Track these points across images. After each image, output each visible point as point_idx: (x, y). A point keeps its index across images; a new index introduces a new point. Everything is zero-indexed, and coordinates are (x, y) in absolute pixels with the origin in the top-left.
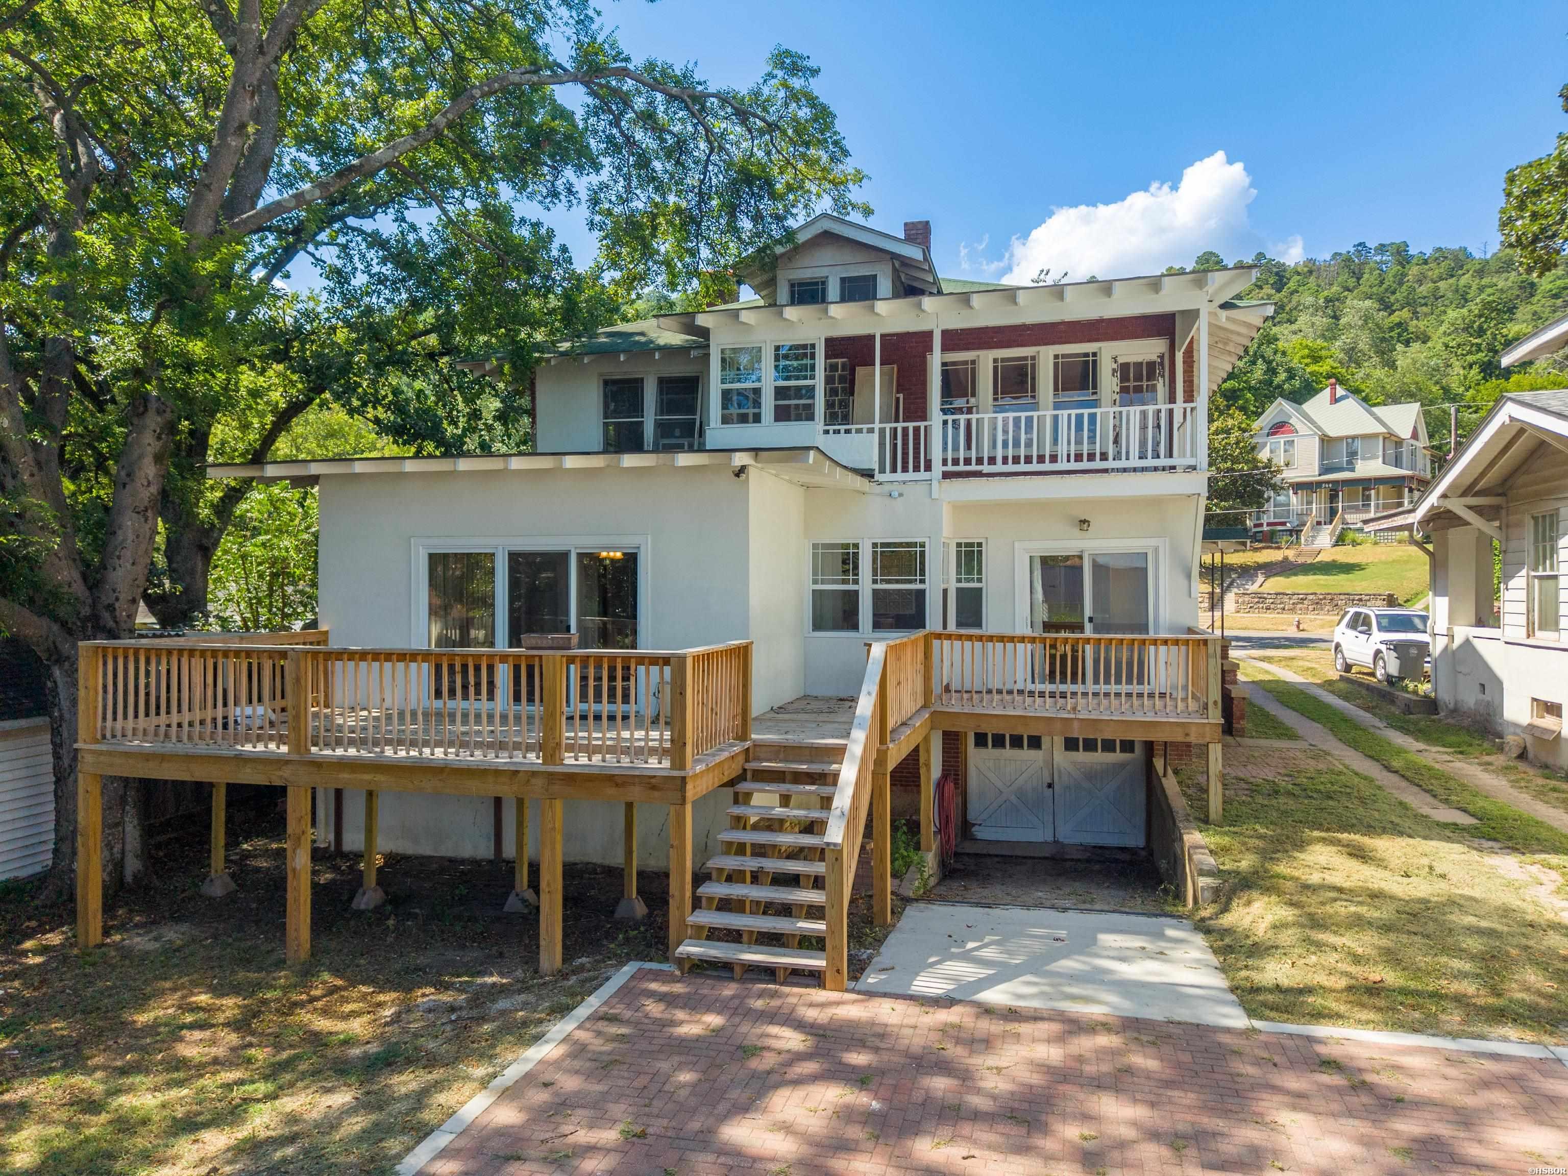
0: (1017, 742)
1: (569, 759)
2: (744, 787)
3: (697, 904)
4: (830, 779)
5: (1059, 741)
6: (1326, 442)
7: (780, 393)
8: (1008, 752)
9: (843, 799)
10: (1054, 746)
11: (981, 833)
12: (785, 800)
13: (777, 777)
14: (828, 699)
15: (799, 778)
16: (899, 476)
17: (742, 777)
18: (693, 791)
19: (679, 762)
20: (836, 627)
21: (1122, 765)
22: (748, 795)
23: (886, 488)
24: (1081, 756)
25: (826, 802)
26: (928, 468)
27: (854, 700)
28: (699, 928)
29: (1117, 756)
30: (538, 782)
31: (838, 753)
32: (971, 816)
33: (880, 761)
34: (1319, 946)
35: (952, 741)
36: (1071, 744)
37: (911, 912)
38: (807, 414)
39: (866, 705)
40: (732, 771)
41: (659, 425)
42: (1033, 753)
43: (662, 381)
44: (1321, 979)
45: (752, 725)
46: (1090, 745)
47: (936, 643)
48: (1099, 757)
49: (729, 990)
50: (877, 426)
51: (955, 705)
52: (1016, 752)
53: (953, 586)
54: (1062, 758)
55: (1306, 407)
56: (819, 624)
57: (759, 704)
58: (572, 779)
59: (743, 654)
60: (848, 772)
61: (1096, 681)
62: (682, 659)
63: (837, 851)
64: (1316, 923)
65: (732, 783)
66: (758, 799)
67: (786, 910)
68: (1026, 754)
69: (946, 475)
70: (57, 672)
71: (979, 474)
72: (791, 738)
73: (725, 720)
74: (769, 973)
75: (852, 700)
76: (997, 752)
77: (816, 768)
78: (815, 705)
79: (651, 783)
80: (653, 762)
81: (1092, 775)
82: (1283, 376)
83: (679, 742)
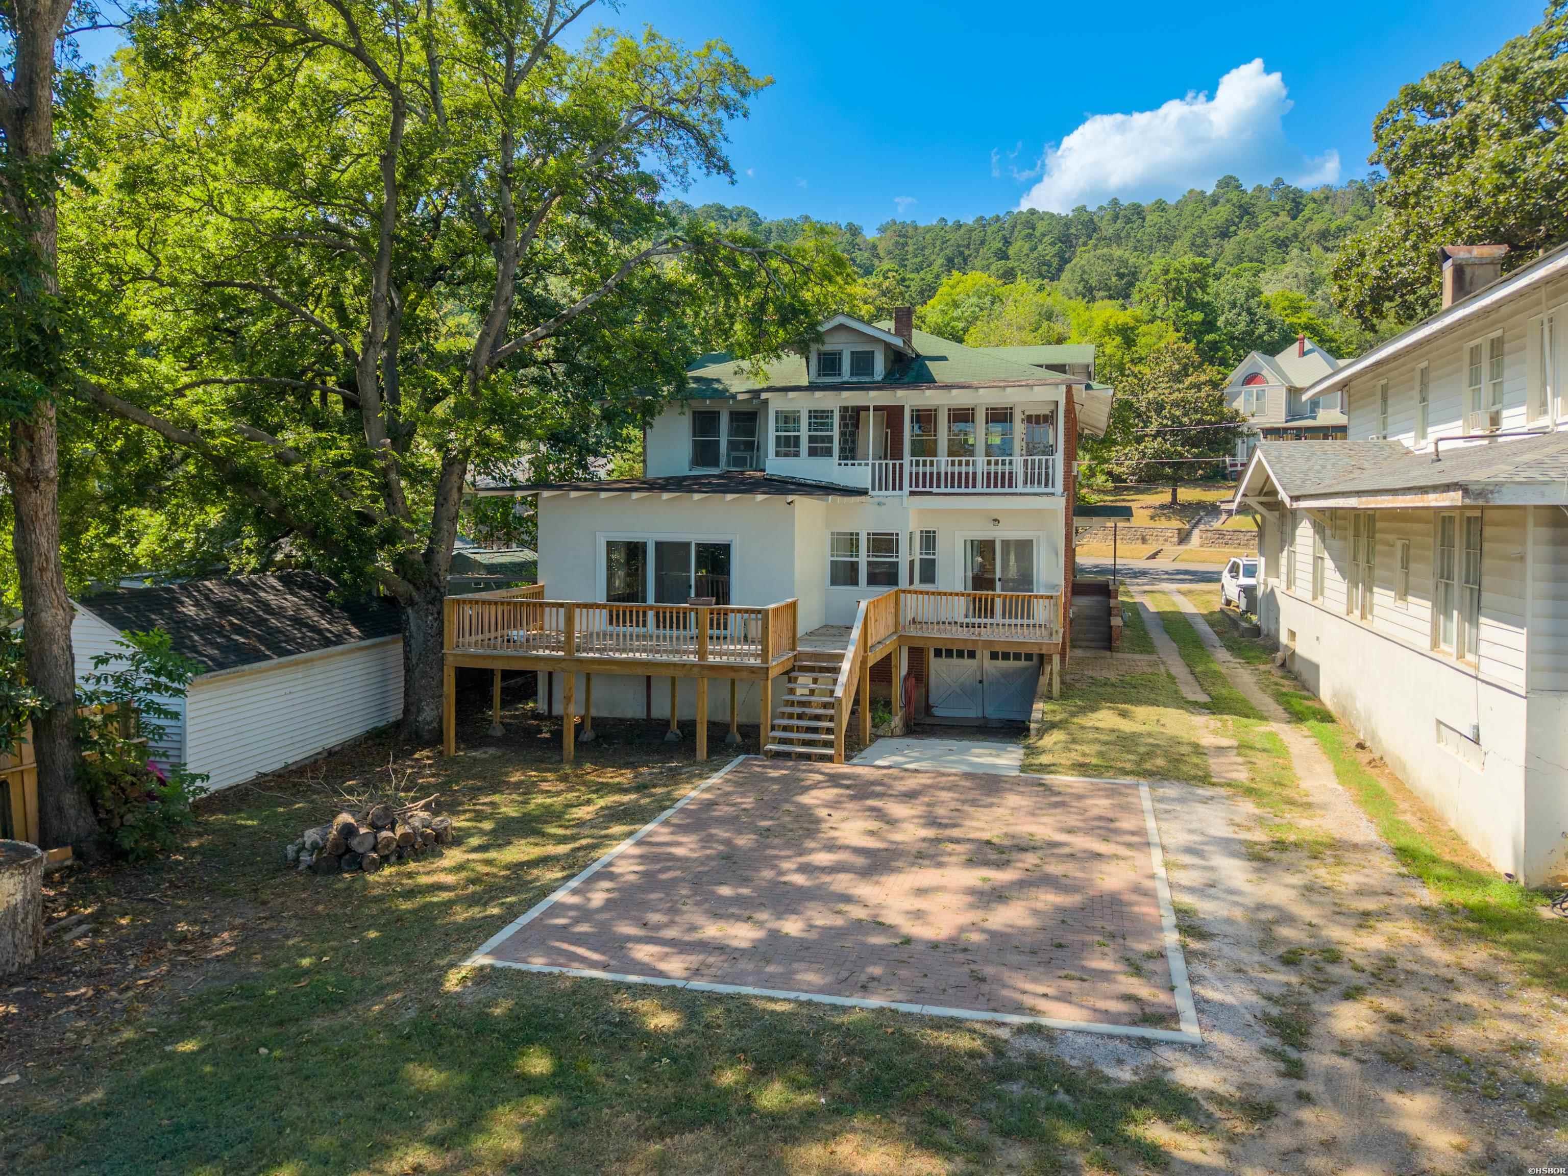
0: (960, 654)
1: (711, 658)
2: (793, 674)
3: (773, 728)
4: (836, 670)
5: (987, 654)
6: (1294, 392)
7: (812, 439)
8: (955, 661)
9: (843, 678)
10: (984, 655)
11: (937, 712)
12: (815, 681)
13: (811, 669)
14: (839, 627)
15: (822, 670)
16: (883, 493)
17: (793, 669)
18: (772, 674)
19: (765, 660)
20: (845, 583)
21: (1025, 669)
22: (796, 678)
23: (876, 500)
24: (1001, 663)
25: (835, 681)
26: (901, 488)
27: (851, 628)
28: (774, 738)
29: (1023, 663)
30: (695, 670)
31: (841, 657)
32: (931, 702)
33: (864, 661)
34: (1070, 750)
35: (917, 654)
36: (994, 656)
37: (880, 741)
38: (828, 452)
39: (856, 633)
40: (788, 666)
41: (729, 442)
42: (971, 661)
43: (731, 413)
44: (1063, 762)
45: (798, 643)
46: (1006, 656)
47: (902, 595)
48: (1011, 664)
49: (790, 763)
50: (870, 462)
51: (913, 632)
52: (960, 661)
53: (917, 557)
54: (988, 664)
55: (1280, 358)
56: (834, 582)
57: (801, 631)
58: (713, 668)
59: (793, 606)
60: (846, 666)
61: (1004, 617)
62: (767, 611)
63: (839, 700)
64: (1074, 741)
65: (787, 673)
66: (801, 680)
67: (815, 730)
68: (967, 662)
69: (912, 493)
70: (410, 611)
71: (930, 493)
72: (819, 650)
73: (785, 641)
74: (808, 757)
75: (849, 628)
76: (949, 660)
77: (831, 665)
78: (832, 631)
79: (752, 670)
80: (752, 661)
81: (1006, 675)
82: (1263, 328)
83: (765, 651)
